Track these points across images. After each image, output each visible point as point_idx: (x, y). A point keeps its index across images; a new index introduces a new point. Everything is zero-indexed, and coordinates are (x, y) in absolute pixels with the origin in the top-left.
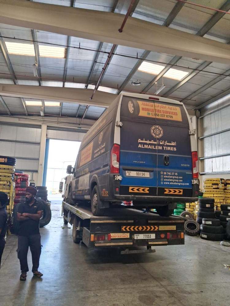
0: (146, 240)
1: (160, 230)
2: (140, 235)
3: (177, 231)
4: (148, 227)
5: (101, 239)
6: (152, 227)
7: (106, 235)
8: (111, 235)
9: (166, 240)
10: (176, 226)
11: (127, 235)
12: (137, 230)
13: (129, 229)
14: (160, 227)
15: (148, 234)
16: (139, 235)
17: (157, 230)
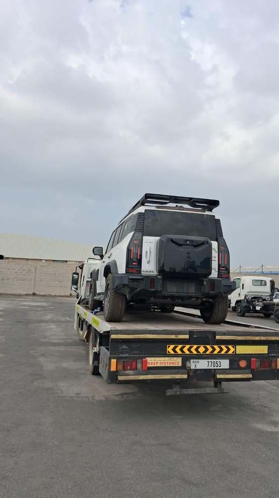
0: (213, 371)
1: (238, 352)
2: (200, 361)
3: (270, 355)
4: (216, 347)
5: (129, 368)
6: (223, 347)
7: (139, 361)
8: (148, 361)
9: (249, 371)
10: (267, 346)
11: (178, 362)
12: (195, 352)
13: (181, 350)
14: (238, 347)
15: (215, 361)
16: (198, 362)
17: (233, 352)
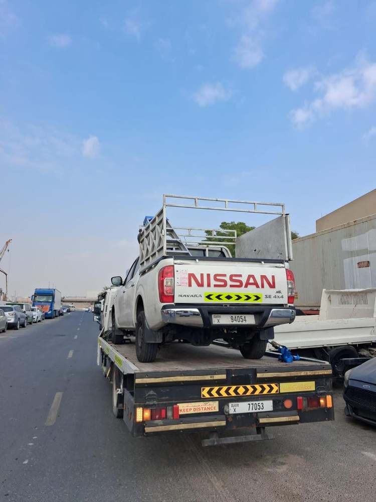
0: (255, 415)
1: (282, 391)
2: (240, 404)
3: (318, 392)
4: (257, 386)
5: (157, 417)
6: (265, 386)
7: (170, 408)
8: (180, 408)
9: (295, 412)
10: (314, 382)
11: (214, 406)
12: (234, 394)
13: (218, 392)
14: (282, 385)
15: (257, 402)
16: (237, 405)
